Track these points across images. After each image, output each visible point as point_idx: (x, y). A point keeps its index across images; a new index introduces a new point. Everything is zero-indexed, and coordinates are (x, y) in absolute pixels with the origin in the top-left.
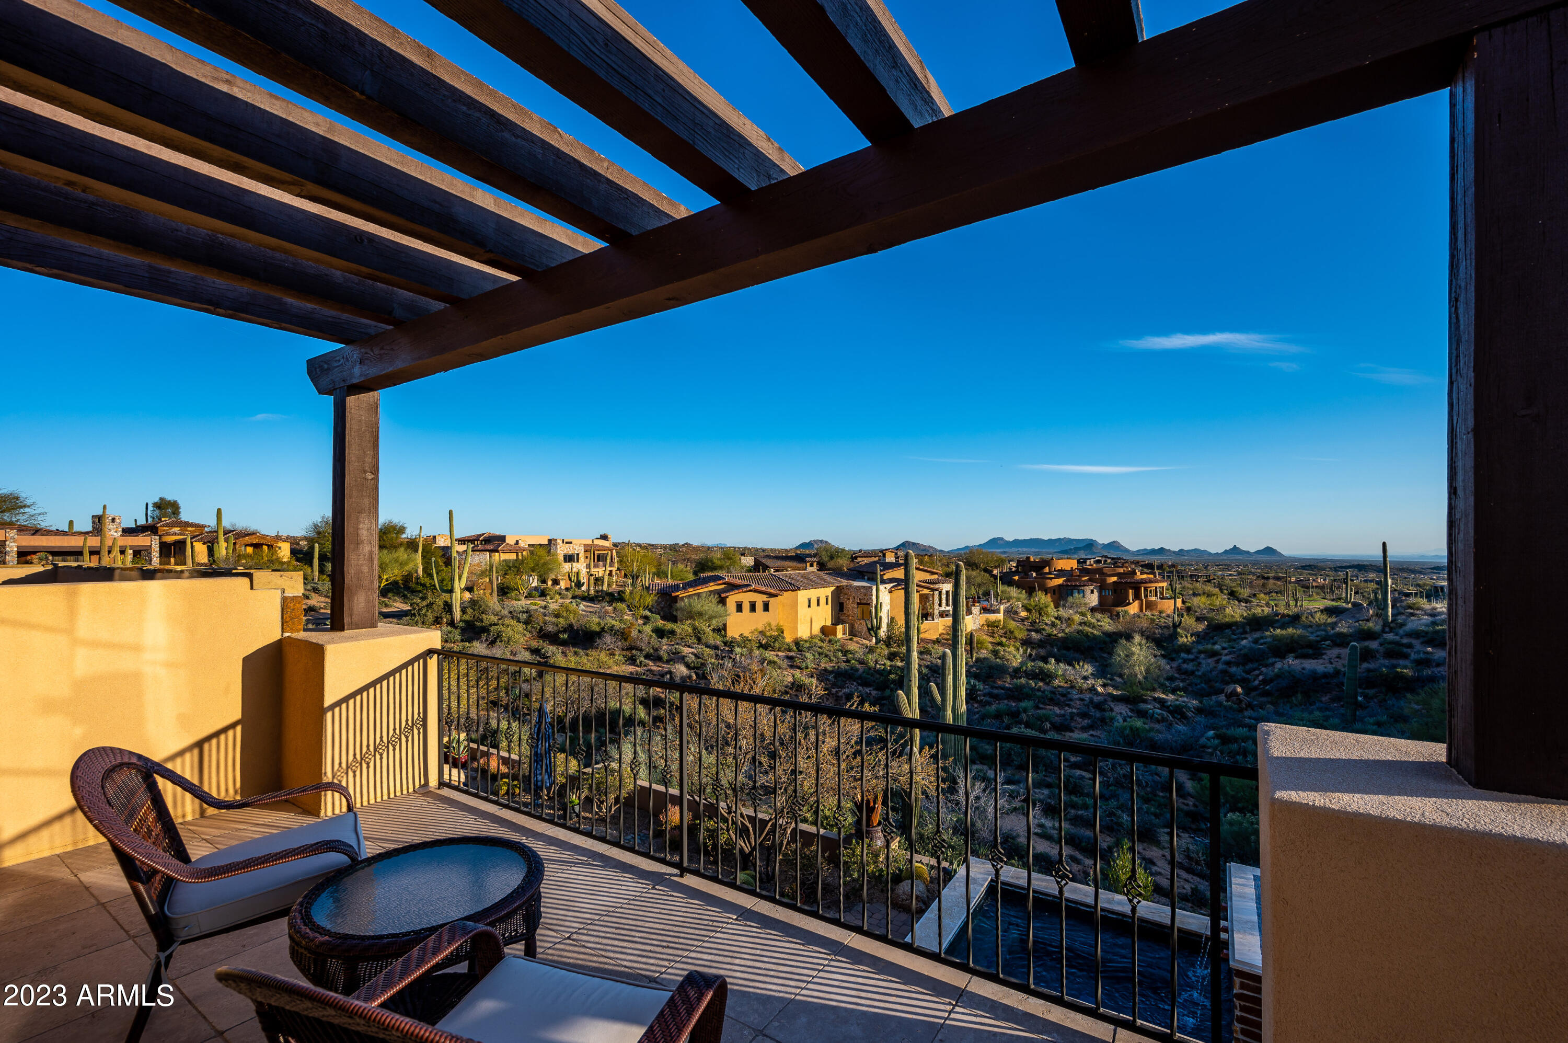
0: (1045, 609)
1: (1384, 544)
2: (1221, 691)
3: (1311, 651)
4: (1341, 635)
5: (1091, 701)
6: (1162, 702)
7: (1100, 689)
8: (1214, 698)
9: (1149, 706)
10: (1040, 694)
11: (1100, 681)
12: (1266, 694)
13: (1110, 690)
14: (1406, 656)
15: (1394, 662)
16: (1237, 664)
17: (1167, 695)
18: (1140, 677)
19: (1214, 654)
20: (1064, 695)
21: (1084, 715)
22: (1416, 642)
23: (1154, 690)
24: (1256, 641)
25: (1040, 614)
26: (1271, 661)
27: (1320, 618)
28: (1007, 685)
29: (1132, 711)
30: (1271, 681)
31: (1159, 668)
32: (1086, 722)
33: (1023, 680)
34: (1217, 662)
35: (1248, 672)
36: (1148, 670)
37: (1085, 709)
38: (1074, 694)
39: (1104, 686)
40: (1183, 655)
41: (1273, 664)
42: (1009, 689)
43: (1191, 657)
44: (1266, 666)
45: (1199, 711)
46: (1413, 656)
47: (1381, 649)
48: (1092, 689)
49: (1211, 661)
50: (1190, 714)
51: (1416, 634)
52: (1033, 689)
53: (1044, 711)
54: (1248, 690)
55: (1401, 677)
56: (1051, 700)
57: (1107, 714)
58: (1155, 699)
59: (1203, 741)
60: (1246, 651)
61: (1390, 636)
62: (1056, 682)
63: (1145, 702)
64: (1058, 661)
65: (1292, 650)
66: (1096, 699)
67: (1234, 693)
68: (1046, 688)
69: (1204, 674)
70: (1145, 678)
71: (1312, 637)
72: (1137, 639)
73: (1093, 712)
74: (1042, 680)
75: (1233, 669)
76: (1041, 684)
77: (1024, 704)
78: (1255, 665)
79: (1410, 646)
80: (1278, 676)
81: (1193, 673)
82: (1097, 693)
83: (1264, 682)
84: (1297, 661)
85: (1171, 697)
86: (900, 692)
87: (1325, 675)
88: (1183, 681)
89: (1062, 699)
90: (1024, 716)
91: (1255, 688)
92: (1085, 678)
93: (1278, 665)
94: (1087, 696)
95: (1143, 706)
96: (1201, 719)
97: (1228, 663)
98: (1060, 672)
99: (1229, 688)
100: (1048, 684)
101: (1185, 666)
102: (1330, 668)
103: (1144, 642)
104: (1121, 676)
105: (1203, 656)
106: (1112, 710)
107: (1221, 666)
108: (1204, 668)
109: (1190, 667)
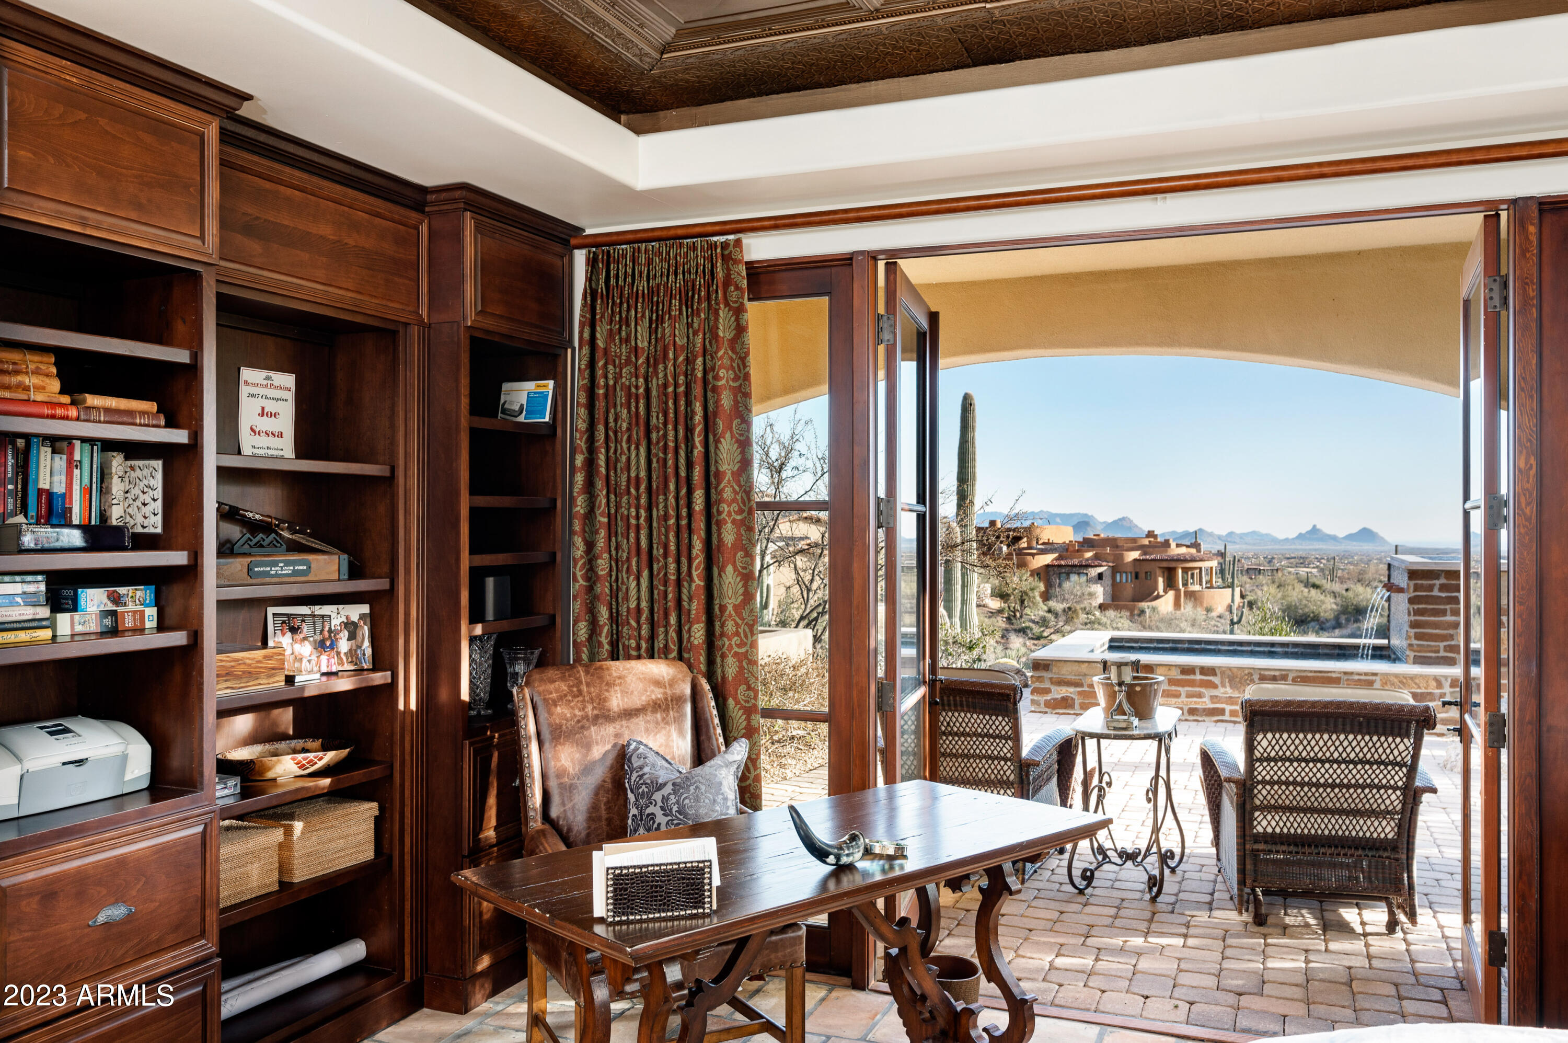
0: (1031, 594)
25: (1022, 602)
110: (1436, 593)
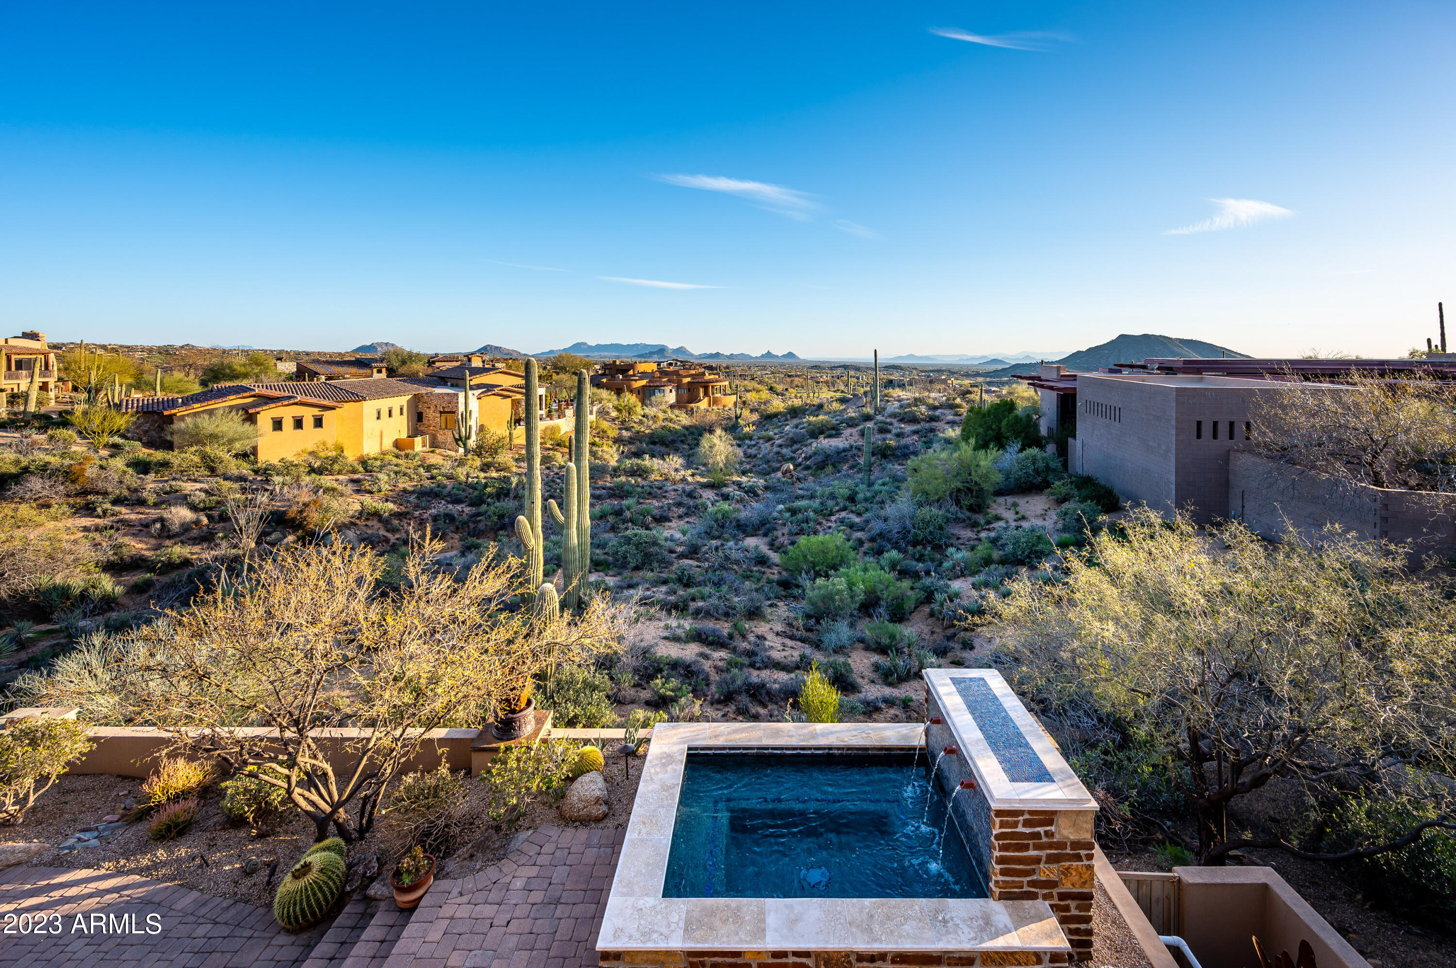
0: (634, 409)
1: (875, 351)
2: (778, 469)
3: (834, 432)
4: (851, 418)
5: (684, 491)
6: (739, 484)
7: (690, 479)
8: (773, 475)
9: (731, 489)
10: (639, 489)
11: (690, 472)
12: (807, 468)
13: (699, 478)
14: (889, 431)
15: (883, 436)
16: (787, 446)
17: (741, 478)
18: (721, 465)
19: (769, 439)
20: (660, 488)
21: (679, 505)
22: (894, 421)
23: (732, 474)
24: (796, 427)
25: (630, 413)
26: (809, 441)
27: (836, 406)
28: (608, 485)
29: (717, 495)
30: (810, 457)
31: (735, 455)
32: (682, 510)
33: (623, 479)
34: (772, 445)
35: (794, 452)
36: (727, 457)
37: (679, 499)
38: (669, 487)
39: (693, 475)
40: (747, 442)
41: (811, 444)
42: (610, 488)
43: (753, 443)
44: (806, 446)
45: (767, 488)
46: (894, 431)
47: (876, 427)
48: (684, 480)
49: (768, 445)
50: (760, 492)
51: (893, 415)
52: (632, 486)
53: (644, 506)
54: (796, 466)
55: (888, 447)
56: (650, 493)
57: (699, 501)
58: (733, 483)
59: (775, 514)
60: (791, 435)
61: (879, 418)
62: (653, 477)
63: (726, 486)
64: (653, 456)
65: (822, 433)
66: (688, 488)
67: (788, 471)
68: (644, 483)
69: (764, 456)
70: (725, 465)
71: (834, 422)
72: (719, 432)
73: (686, 500)
74: (640, 476)
75: (784, 451)
76: (639, 480)
77: (625, 502)
78: (798, 446)
79: (891, 424)
80: (815, 454)
81: (755, 456)
82: (688, 483)
83: (806, 459)
84: (827, 440)
85: (744, 479)
86: (521, 518)
87: (844, 450)
88: (748, 463)
89: (659, 492)
90: (628, 514)
91: (800, 465)
92: (676, 470)
93: (814, 445)
94: (680, 487)
95: (725, 490)
96: (769, 495)
97: (780, 446)
98: (656, 467)
99: (785, 467)
100: (645, 479)
101: (749, 451)
102: (846, 445)
103: (723, 434)
104: (705, 465)
105: (761, 441)
106: (701, 497)
107: (775, 449)
108: (764, 451)
109: (752, 451)
110: (1020, 829)
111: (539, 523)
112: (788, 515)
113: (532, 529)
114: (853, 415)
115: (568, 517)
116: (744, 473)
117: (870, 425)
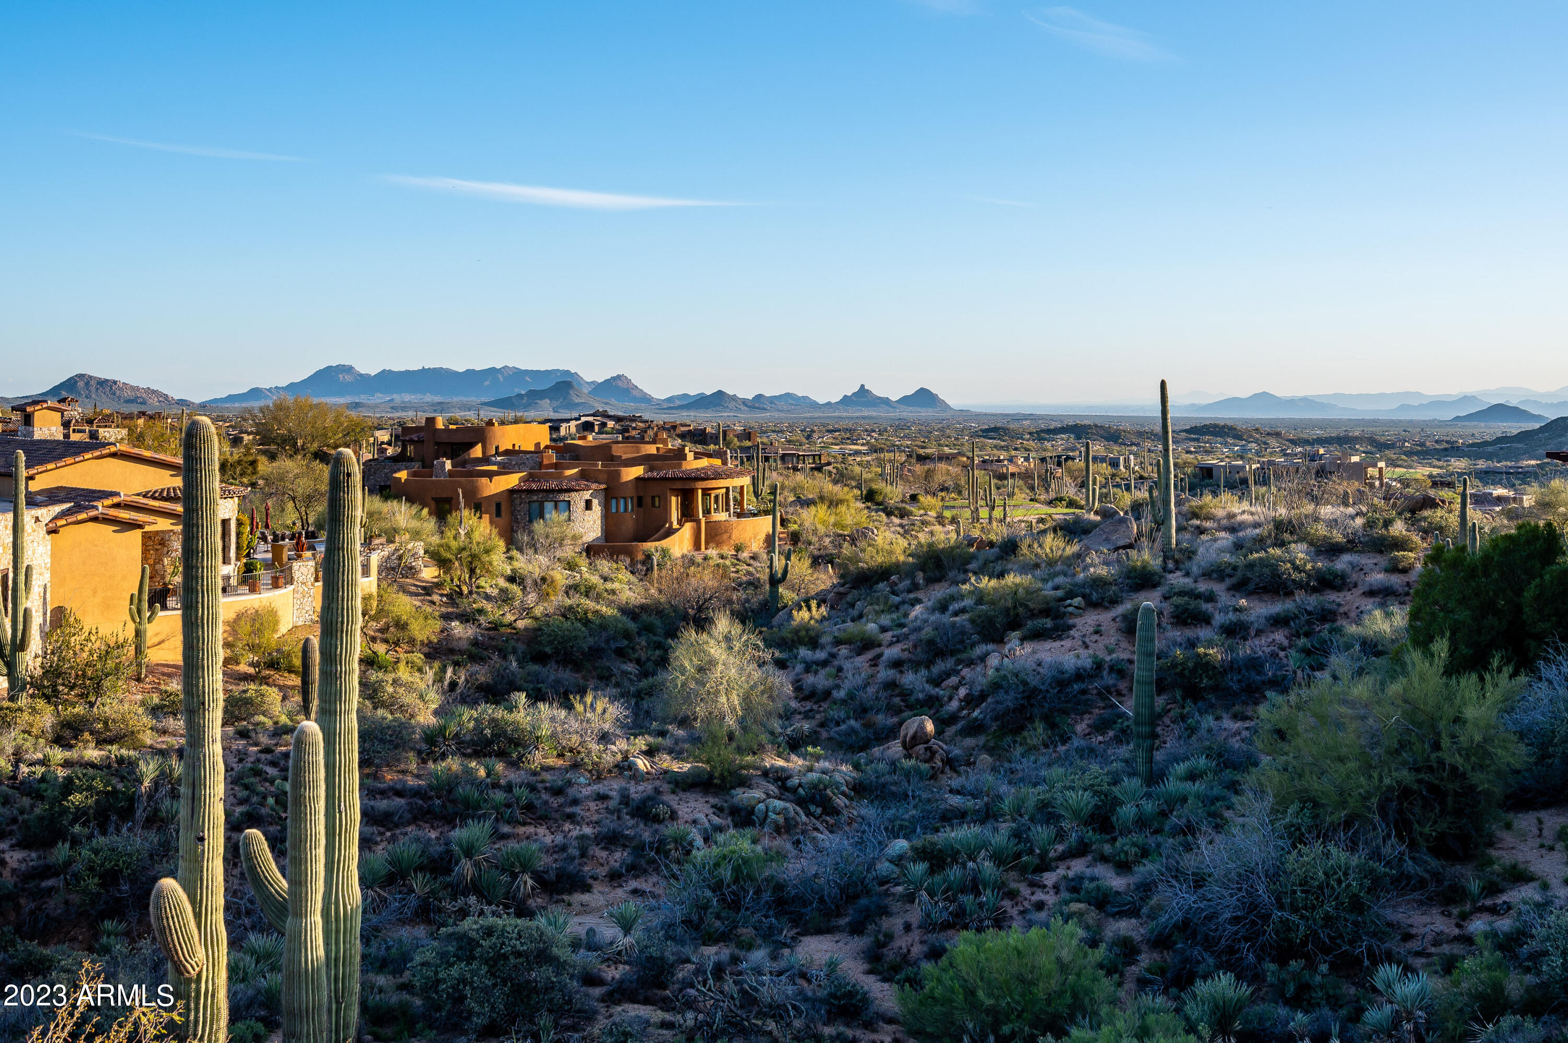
0: (485, 558)
1: (1163, 384)
2: (891, 733)
3: (1048, 623)
4: (1098, 582)
5: (625, 799)
6: (780, 778)
7: (642, 764)
8: (876, 751)
9: (758, 794)
10: (499, 796)
11: (641, 743)
12: (974, 729)
13: (666, 762)
14: (1206, 620)
15: (1190, 633)
16: (916, 665)
17: (787, 760)
18: (730, 721)
19: (866, 644)
20: (558, 792)
21: (611, 840)
22: (1219, 588)
23: (756, 750)
24: (943, 607)
25: (472, 571)
26: (980, 650)
27: (1053, 545)
28: (411, 782)
29: (718, 810)
30: (983, 696)
31: (769, 691)
32: (619, 857)
33: (453, 764)
34: (874, 662)
35: (936, 682)
36: (746, 699)
37: (610, 824)
38: (584, 786)
39: (650, 753)
40: (804, 652)
41: (983, 658)
42: (417, 793)
43: (821, 655)
44: (970, 663)
45: (859, 790)
46: (1219, 619)
47: (1167, 608)
48: (624, 767)
49: (862, 661)
50: (840, 801)
51: (1217, 572)
52: (479, 785)
53: (512, 845)
54: (942, 723)
55: (1203, 665)
56: (529, 807)
57: (669, 829)
58: (766, 773)
59: (884, 867)
60: (927, 633)
61: (1177, 580)
62: (539, 758)
63: (744, 783)
64: (536, 697)
65: (1014, 625)
66: (637, 791)
67: (920, 737)
68: (513, 776)
69: (851, 696)
70: (741, 721)
71: (1048, 592)
72: (723, 624)
73: (631, 826)
74: (502, 755)
75: (909, 679)
76: (500, 767)
77: (459, 834)
78: (949, 663)
79: (1210, 598)
80: (996, 686)
81: (827, 694)
82: (637, 776)
83: (971, 701)
84: (1028, 647)
85: (796, 763)
86: (168, 883)
87: (1080, 675)
88: (808, 715)
89: (555, 802)
90: (466, 868)
91: (953, 719)
92: (604, 738)
93: (994, 660)
94: (613, 786)
95: (743, 796)
96: (867, 810)
97: (897, 664)
98: (545, 730)
99: (910, 727)
100: (514, 765)
101: (810, 679)
102: (1085, 660)
103: (737, 629)
104: (684, 722)
105: (844, 651)
106: (674, 816)
107: (884, 674)
108: (851, 681)
109: (819, 680)
111: (217, 899)
112: (919, 868)
113: (197, 916)
114: (1103, 571)
115: (298, 882)
116: (795, 745)
117: (1149, 601)
